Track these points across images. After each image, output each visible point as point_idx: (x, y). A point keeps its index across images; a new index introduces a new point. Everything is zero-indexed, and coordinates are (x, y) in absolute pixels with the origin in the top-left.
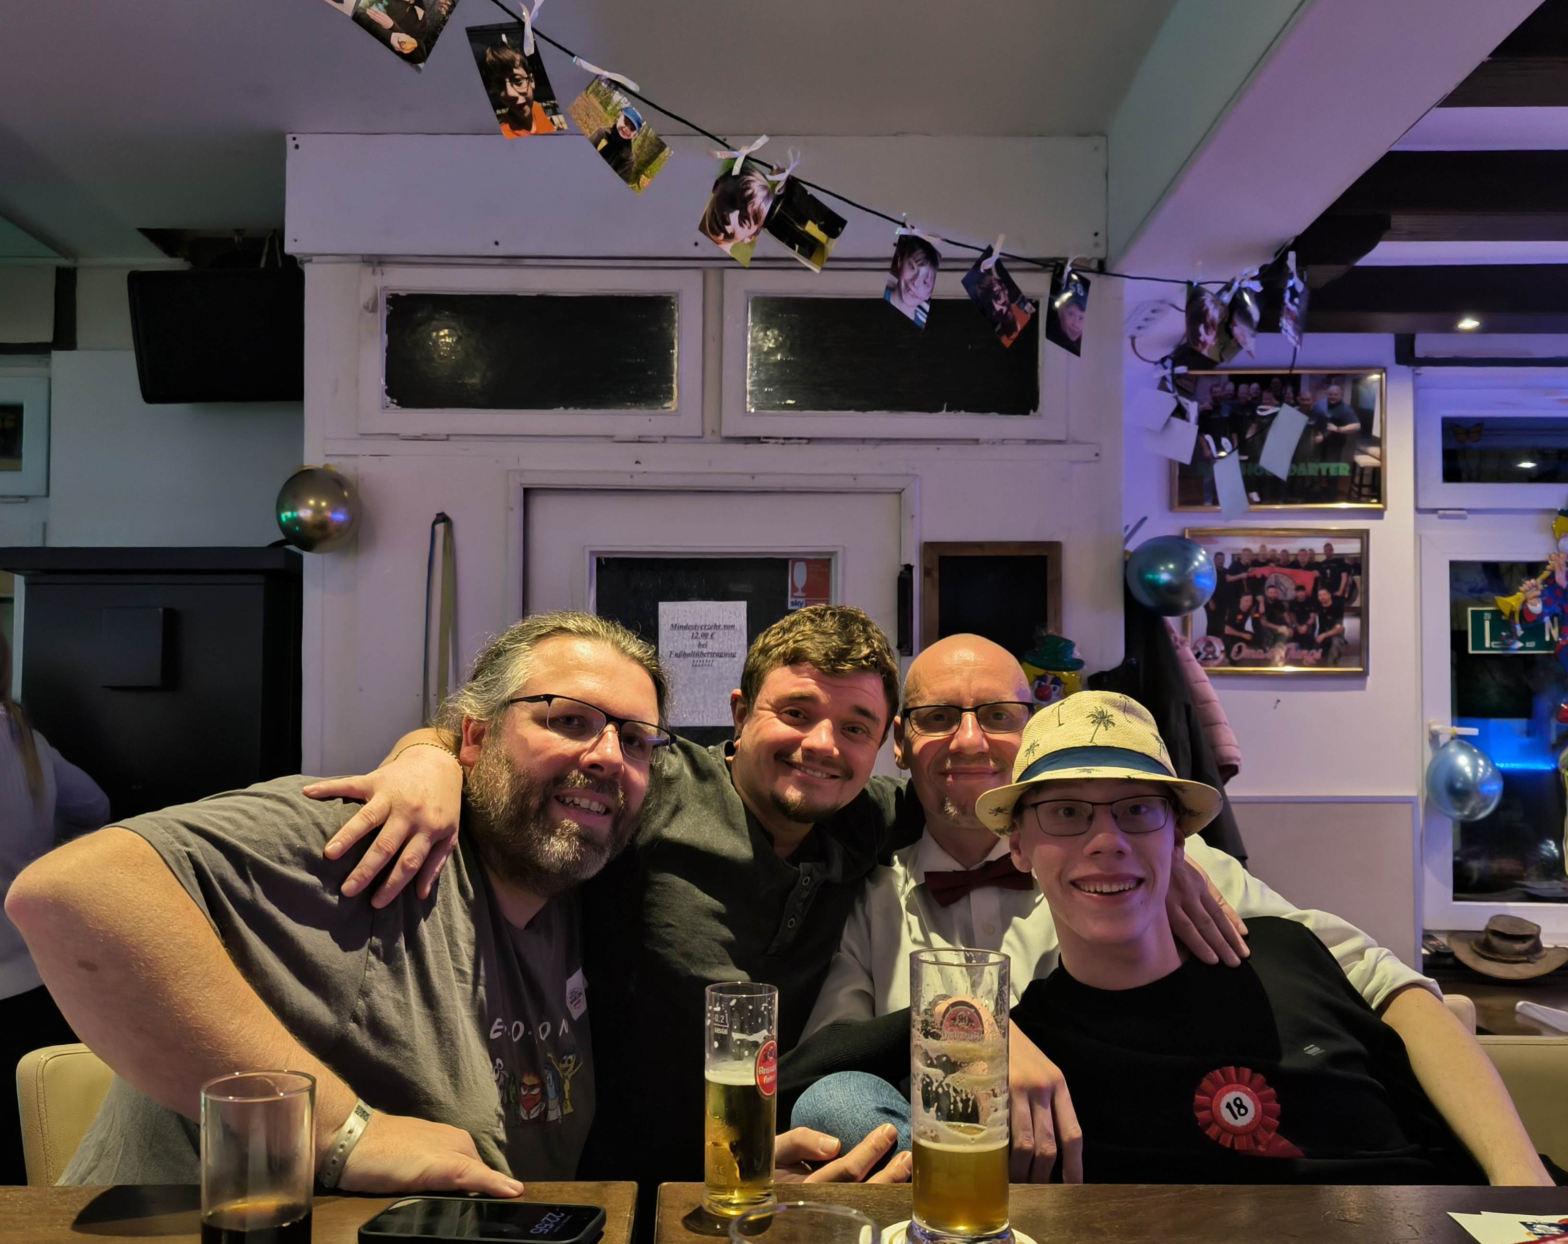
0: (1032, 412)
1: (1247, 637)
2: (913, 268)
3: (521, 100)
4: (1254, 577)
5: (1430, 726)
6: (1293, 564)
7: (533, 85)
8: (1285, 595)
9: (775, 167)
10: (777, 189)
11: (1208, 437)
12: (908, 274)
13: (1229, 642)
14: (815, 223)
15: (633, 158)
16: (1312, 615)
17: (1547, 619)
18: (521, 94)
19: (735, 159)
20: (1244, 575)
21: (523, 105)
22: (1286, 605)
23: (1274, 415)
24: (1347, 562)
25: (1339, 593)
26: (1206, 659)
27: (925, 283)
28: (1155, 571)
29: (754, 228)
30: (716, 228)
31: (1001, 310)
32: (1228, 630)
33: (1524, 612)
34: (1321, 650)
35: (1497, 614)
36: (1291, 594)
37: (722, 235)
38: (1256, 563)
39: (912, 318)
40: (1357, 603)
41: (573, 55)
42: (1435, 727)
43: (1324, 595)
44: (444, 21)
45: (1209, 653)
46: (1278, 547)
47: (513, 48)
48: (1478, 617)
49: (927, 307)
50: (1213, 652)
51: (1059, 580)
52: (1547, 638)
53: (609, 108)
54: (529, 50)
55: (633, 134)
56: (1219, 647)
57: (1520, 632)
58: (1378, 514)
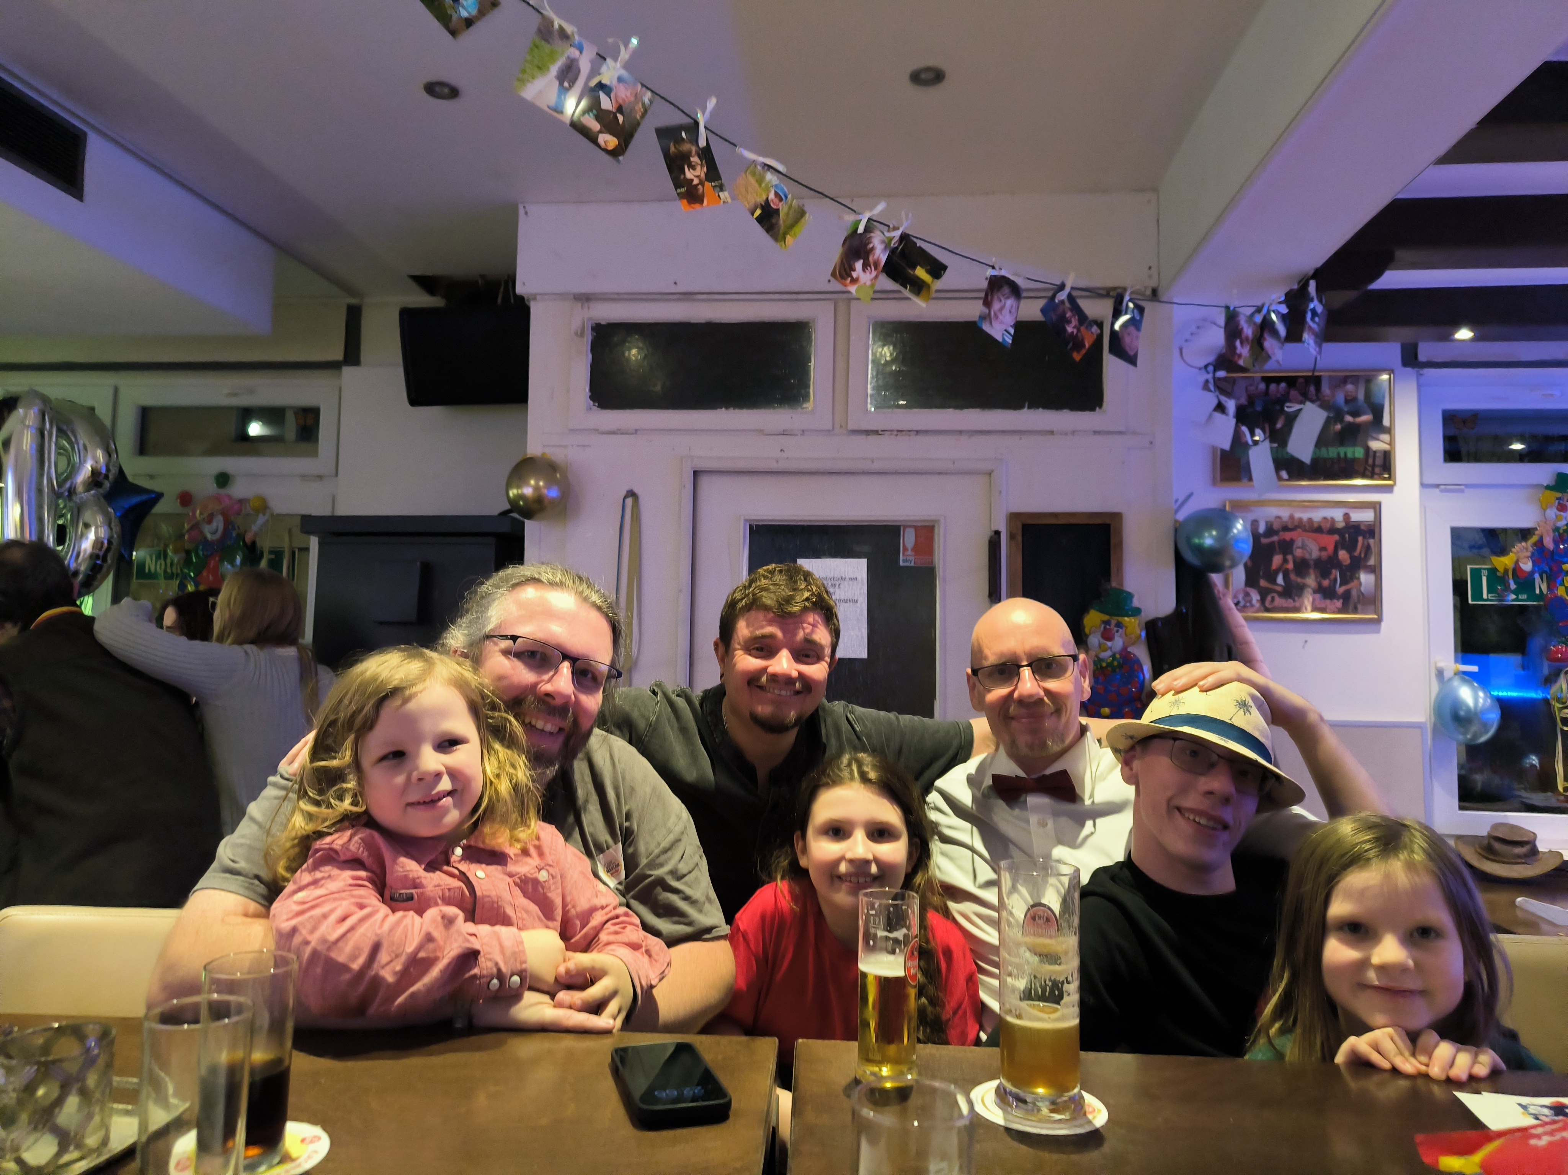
0: (1097, 408)
1: (1279, 589)
2: (1001, 301)
3: (696, 181)
4: (1285, 540)
5: (1436, 664)
6: (1317, 529)
7: (705, 169)
8: (1311, 554)
9: (891, 226)
10: (893, 242)
11: (1244, 429)
12: (996, 306)
13: (1264, 594)
14: (922, 267)
15: (781, 222)
16: (1334, 571)
17: (1537, 577)
18: (695, 176)
19: (861, 220)
20: (1275, 538)
21: (698, 185)
22: (1312, 563)
23: (1300, 410)
24: (1363, 527)
25: (1356, 554)
26: (1245, 607)
27: (1010, 312)
28: (1200, 536)
29: (874, 273)
30: (844, 274)
31: (1073, 332)
32: (1263, 583)
33: (1517, 570)
34: (1341, 601)
35: (1493, 571)
36: (1315, 554)
37: (850, 279)
38: (1286, 529)
39: (1000, 339)
40: (1372, 562)
41: (735, 146)
42: (1441, 664)
43: (1343, 555)
44: (638, 124)
45: (1246, 602)
46: (1305, 516)
47: (691, 142)
48: (1476, 574)
49: (1012, 331)
50: (1250, 601)
51: (1120, 543)
52: (1537, 591)
53: (763, 185)
54: (702, 143)
55: (781, 204)
56: (1255, 597)
57: (1513, 586)
58: (1389, 489)
